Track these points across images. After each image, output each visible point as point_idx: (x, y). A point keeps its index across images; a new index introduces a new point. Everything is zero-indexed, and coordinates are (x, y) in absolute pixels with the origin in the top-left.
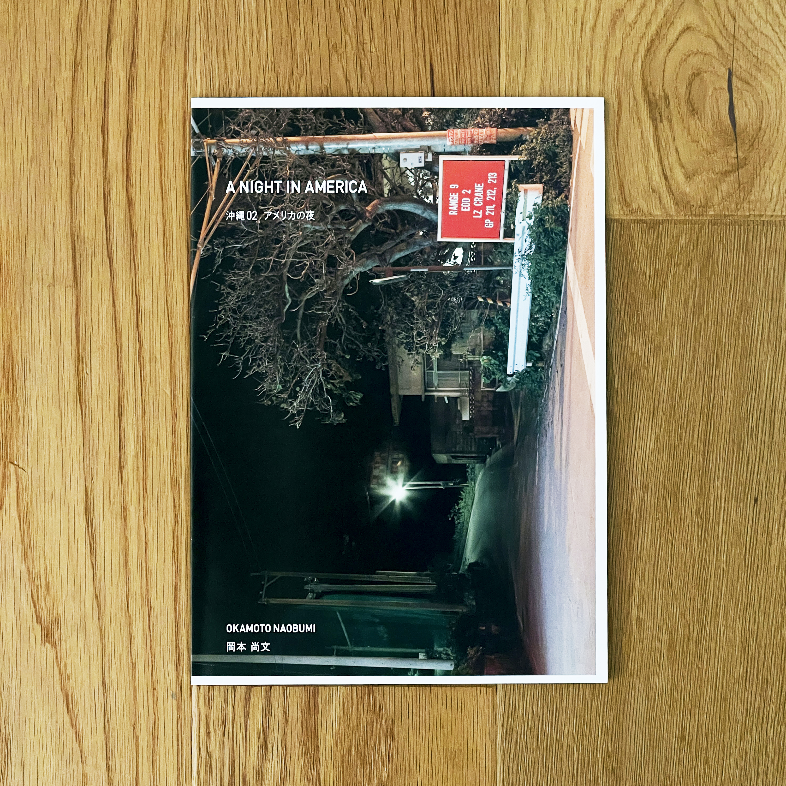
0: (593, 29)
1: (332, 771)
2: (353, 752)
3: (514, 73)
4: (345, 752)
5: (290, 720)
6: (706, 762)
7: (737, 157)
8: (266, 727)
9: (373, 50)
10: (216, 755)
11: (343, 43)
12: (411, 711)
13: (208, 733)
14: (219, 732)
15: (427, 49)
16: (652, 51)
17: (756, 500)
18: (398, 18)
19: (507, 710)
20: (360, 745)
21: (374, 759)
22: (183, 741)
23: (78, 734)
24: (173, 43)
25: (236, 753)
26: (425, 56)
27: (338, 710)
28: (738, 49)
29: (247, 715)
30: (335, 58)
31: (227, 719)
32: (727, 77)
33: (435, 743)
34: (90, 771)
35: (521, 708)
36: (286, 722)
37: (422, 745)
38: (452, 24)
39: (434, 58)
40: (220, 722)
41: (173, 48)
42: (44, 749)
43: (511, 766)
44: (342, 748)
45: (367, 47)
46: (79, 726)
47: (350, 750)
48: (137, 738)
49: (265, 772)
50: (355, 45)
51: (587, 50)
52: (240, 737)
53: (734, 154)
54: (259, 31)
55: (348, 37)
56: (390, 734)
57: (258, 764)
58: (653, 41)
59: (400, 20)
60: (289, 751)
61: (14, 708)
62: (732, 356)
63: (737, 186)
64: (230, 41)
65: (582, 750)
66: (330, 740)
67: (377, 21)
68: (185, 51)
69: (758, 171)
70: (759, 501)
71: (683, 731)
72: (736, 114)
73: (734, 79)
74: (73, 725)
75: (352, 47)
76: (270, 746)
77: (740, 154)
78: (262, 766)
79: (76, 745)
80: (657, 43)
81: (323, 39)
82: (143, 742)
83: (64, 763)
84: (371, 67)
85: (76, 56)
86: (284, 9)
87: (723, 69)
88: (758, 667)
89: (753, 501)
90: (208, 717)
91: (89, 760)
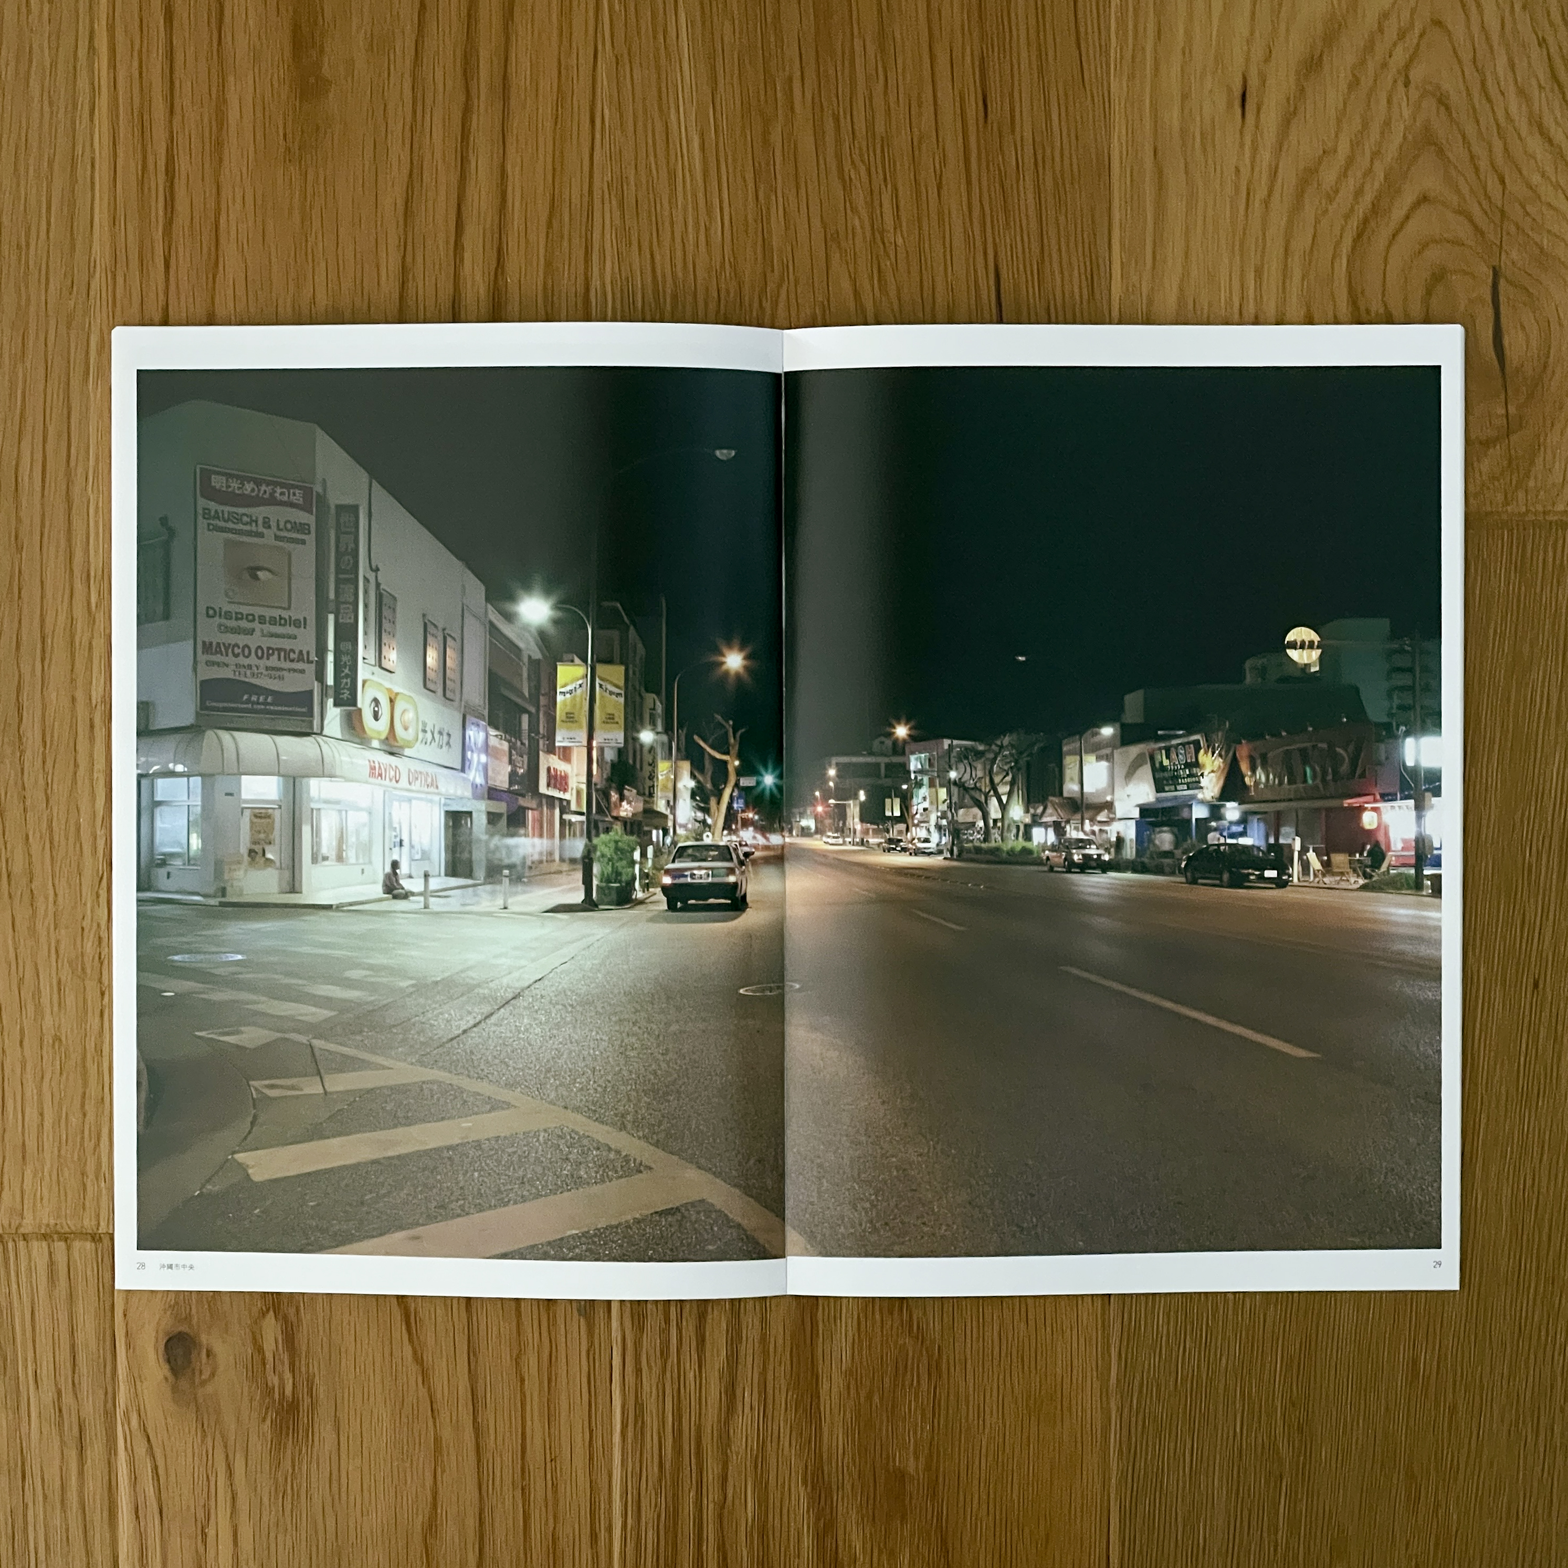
0: (1266, 203)
1: (841, 1430)
2: (876, 1399)
3: (1135, 279)
4: (862, 1400)
5: (772, 1350)
6: (1453, 1410)
7: (1507, 416)
8: (733, 1359)
9: (900, 241)
10: (651, 1405)
11: (850, 232)
12: (969, 1332)
13: (638, 1371)
14: (656, 1370)
15: (990, 240)
16: (1365, 238)
17: (1536, 985)
18: (939, 188)
19: (1125, 1329)
20: (886, 1386)
21: (910, 1410)
22: (598, 1383)
23: (425, 1375)
24: (566, 233)
25: (685, 1403)
26: (985, 253)
27: (850, 1334)
28: (1508, 234)
29: (701, 1341)
30: (836, 257)
31: (668, 1348)
32: (1490, 280)
33: (1008, 1385)
34: (447, 1433)
35: (1149, 1328)
36: (765, 1353)
37: (988, 1388)
38: (1030, 196)
39: (1002, 255)
40: (658, 1353)
41: (565, 244)
42: (372, 1399)
43: (1133, 1419)
44: (858, 1394)
45: (890, 237)
46: (428, 1358)
47: (869, 1397)
48: (522, 1381)
49: (731, 1431)
50: (868, 234)
51: (1257, 239)
52: (691, 1375)
53: (1501, 411)
54: (709, 212)
55: (857, 222)
56: (935, 1369)
57: (719, 1421)
58: (1366, 221)
59: (944, 192)
60: (770, 1397)
61: (321, 1333)
62: (1496, 747)
63: (1505, 463)
64: (660, 228)
65: (1250, 1394)
66: (838, 1381)
67: (905, 192)
68: (586, 247)
69: (1542, 440)
70: (1541, 986)
71: (1415, 1362)
72: (1506, 342)
73: (1502, 283)
74: (418, 1359)
75: (865, 238)
76: (739, 1392)
77: (1512, 410)
78: (727, 1422)
79: (423, 1392)
80: (1373, 224)
81: (816, 222)
82: (532, 1387)
83: (404, 1420)
84: (895, 268)
85: (404, 257)
86: (750, 176)
87: (1485, 269)
88: (1538, 1257)
89: (1530, 988)
90: (637, 1345)
91: (444, 1416)
